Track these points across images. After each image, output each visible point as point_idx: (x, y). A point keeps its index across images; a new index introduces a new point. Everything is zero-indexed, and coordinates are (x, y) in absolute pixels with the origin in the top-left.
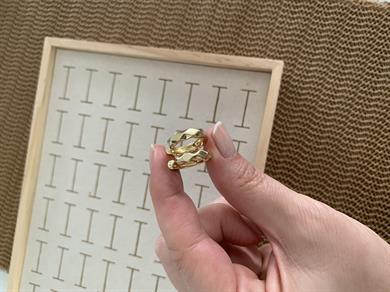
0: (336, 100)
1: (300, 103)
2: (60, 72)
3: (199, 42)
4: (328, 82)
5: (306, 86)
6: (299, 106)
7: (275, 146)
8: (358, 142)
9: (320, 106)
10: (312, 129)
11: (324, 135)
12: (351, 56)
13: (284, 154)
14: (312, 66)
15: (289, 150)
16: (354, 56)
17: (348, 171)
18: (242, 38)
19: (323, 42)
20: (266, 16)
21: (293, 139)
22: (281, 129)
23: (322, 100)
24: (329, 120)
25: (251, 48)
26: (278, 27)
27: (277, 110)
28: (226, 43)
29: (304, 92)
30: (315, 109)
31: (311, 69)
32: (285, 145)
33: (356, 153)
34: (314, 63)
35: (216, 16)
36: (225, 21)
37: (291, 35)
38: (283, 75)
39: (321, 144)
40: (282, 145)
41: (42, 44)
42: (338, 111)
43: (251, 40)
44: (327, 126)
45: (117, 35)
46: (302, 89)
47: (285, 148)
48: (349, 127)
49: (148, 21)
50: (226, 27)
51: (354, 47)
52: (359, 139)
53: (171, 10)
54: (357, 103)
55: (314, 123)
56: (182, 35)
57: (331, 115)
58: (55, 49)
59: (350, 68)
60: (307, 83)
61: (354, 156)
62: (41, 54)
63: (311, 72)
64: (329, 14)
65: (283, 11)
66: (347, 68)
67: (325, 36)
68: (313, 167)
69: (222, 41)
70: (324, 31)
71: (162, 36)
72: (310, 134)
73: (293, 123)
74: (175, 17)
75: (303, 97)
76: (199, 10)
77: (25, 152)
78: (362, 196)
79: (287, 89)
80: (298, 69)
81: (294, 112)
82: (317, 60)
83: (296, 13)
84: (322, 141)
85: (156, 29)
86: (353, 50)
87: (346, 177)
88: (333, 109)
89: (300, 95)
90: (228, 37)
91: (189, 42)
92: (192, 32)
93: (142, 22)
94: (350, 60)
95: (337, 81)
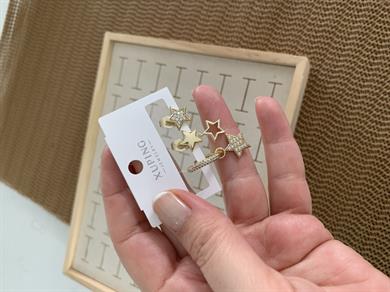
0: (361, 95)
1: (326, 96)
2: (116, 61)
3: (237, 37)
4: (354, 78)
5: (332, 80)
6: (324, 99)
7: (300, 135)
8: (379, 135)
9: (345, 100)
10: (335, 121)
11: (346, 127)
12: (379, 52)
13: (308, 143)
14: (340, 61)
15: (312, 140)
16: (383, 52)
17: (367, 163)
18: (275, 33)
19: (353, 38)
20: (299, 13)
21: (316, 130)
22: (306, 120)
23: (347, 94)
24: (352, 114)
25: (283, 43)
26: (310, 24)
27: (304, 102)
28: (261, 38)
29: (330, 85)
30: (340, 103)
31: (339, 64)
32: (309, 135)
33: (377, 146)
34: (341, 59)
35: (253, 13)
36: (261, 18)
37: (322, 31)
38: (311, 70)
39: (343, 135)
40: (306, 135)
41: (103, 37)
42: (362, 105)
43: (284, 35)
44: (350, 119)
45: (165, 30)
46: (329, 83)
47: (309, 138)
48: (372, 121)
49: (192, 17)
50: (261, 23)
51: (383, 44)
52: (381, 133)
53: (213, 7)
54: (382, 99)
55: (338, 116)
56: (222, 30)
57: (354, 108)
58: (113, 42)
59: (377, 64)
60: (334, 77)
61: (374, 149)
62: (101, 45)
63: (338, 66)
64: (361, 10)
65: (316, 8)
66: (375, 64)
67: (355, 33)
68: (334, 156)
69: (257, 36)
70: (354, 28)
71: (204, 31)
72: (333, 126)
73: (317, 114)
74: (217, 14)
75: (329, 91)
76: (238, 8)
77: (86, 128)
78: (379, 187)
79: (314, 82)
80: (326, 64)
81: (320, 104)
82: (345, 56)
83: (328, 10)
84: (345, 133)
85: (200, 24)
86: (382, 47)
87: (365, 168)
88: (357, 103)
89: (326, 88)
90: (263, 33)
91: (227, 37)
92: (230, 27)
93: (187, 18)
94: (378, 55)
95: (364, 77)
